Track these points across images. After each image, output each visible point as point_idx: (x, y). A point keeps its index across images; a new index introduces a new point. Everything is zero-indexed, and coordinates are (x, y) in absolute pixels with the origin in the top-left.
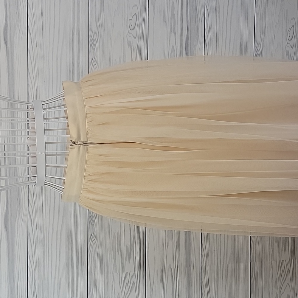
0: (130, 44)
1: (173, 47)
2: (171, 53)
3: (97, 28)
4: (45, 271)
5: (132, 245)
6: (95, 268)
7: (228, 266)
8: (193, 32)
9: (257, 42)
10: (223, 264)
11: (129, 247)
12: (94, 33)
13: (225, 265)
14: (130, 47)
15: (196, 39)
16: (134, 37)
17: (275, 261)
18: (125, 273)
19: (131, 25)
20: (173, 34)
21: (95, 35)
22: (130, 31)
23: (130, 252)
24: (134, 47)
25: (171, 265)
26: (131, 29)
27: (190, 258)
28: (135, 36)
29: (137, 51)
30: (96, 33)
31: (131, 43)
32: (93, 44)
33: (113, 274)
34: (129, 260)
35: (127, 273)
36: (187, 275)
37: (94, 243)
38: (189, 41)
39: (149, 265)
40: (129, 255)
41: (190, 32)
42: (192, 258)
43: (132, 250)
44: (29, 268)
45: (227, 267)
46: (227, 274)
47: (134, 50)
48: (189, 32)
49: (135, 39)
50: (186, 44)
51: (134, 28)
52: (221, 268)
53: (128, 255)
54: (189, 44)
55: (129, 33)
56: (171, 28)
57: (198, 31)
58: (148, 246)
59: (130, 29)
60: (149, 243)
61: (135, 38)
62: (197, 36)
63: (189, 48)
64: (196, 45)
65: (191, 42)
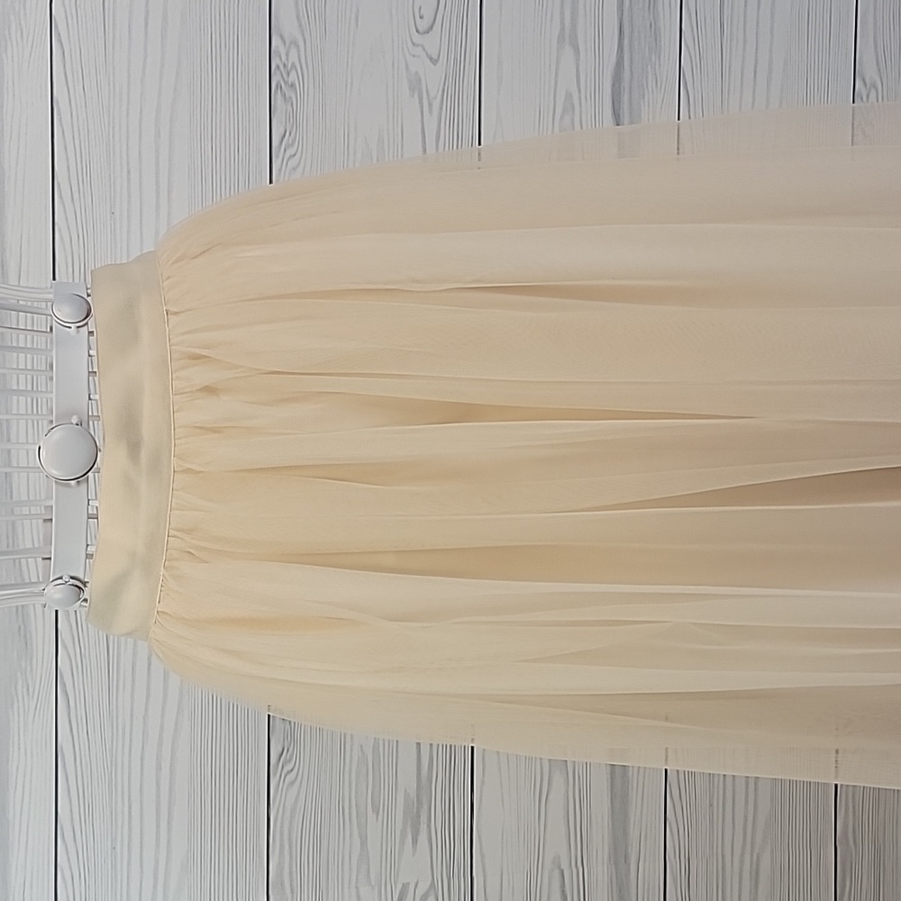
0: (416, 85)
1: (569, 96)
2: (562, 117)
3: (300, 26)
4: (116, 881)
5: (423, 786)
6: (294, 869)
7: (758, 858)
8: (639, 43)
9: (864, 80)
10: (742, 855)
11: (413, 794)
12: (287, 45)
13: (747, 857)
14: (416, 94)
15: (649, 67)
16: (431, 59)
18: (399, 886)
19: (421, 18)
20: (568, 52)
21: (293, 51)
22: (417, 38)
23: (418, 812)
24: (432, 94)
25: (559, 857)
26: (420, 29)
27: (625, 833)
28: (435, 57)
29: (441, 108)
30: (294, 43)
31: (420, 80)
32: (286, 83)
33: (357, 888)
34: (415, 841)
35: (405, 886)
36: (615, 893)
37: (292, 783)
38: (626, 74)
39: (483, 856)
40: (414, 822)
41: (631, 41)
42: (633, 833)
43: (425, 807)
44: (62, 870)
45: (754, 866)
46: (757, 888)
47: (430, 105)
48: (626, 42)
49: (435, 65)
50: (613, 85)
51: (431, 28)
52: (736, 869)
53: (409, 823)
54: (626, 84)
55: (413, 44)
56: (563, 28)
57: (656, 40)
58: (481, 791)
59: (417, 31)
60: (483, 782)
61: (434, 61)
62: (653, 57)
63: (625, 98)
64: (650, 89)
65: (632, 79)
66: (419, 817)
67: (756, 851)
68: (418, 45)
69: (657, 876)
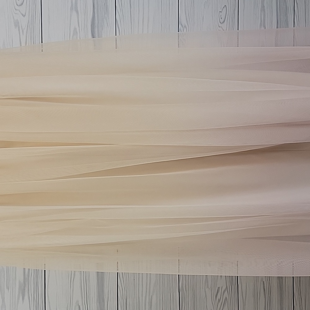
0: (17, 24)
1: (75, 29)
2: (73, 36)
5: (26, 279)
7: (151, 298)
8: (101, 11)
9: (182, 25)
10: (146, 296)
11: (22, 281)
13: (148, 297)
14: (17, 28)
15: (105, 19)
16: (23, 15)
17: (209, 289)
20: (74, 13)
22: (17, 7)
23: (24, 288)
24: (23, 27)
25: (78, 301)
26: (18, 4)
27: (103, 291)
28: (24, 14)
29: (27, 33)
31: (19, 22)
34: (23, 299)
38: (96, 22)
39: (49, 303)
40: (23, 291)
41: (97, 10)
42: (106, 291)
43: (27, 286)
45: (150, 300)
47: (23, 31)
48: (96, 10)
49: (24, 17)
50: (92, 25)
51: (23, 3)
52: (144, 301)
53: (21, 292)
54: (96, 25)
55: (16, 9)
56: (72, 5)
57: (107, 10)
58: (48, 279)
60: (49, 276)
61: (24, 16)
62: (106, 15)
63: (96, 30)
64: (105, 27)
65: (98, 23)
66: (24, 289)
67: (151, 295)
68: (17, 10)
69: (115, 305)
